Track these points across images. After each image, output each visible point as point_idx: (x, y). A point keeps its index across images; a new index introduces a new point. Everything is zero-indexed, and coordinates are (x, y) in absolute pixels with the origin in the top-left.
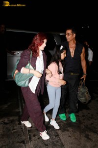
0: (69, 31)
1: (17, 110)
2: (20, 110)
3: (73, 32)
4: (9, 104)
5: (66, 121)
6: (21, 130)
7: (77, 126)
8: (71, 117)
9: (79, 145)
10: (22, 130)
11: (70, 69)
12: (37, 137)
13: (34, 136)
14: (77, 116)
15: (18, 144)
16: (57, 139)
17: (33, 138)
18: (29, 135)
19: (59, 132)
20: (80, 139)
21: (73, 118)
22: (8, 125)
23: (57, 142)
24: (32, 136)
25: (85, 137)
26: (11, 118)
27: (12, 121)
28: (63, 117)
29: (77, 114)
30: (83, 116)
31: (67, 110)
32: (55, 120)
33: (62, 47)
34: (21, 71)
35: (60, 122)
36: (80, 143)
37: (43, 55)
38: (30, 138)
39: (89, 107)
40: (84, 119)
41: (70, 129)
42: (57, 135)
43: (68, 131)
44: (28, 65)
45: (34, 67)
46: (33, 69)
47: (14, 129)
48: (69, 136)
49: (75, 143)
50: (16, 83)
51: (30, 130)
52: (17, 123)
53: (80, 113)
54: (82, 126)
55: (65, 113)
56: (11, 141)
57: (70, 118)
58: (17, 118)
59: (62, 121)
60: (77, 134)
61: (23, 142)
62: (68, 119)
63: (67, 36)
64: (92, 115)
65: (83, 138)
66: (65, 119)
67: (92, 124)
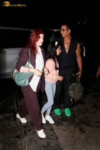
0: (64, 27)
1: (12, 107)
2: (16, 107)
3: (68, 27)
4: (4, 101)
5: (61, 115)
6: (16, 125)
7: (71, 120)
8: (66, 112)
9: (73, 137)
10: (18, 126)
11: (65, 65)
12: (32, 132)
13: (29, 131)
14: (71, 111)
15: (13, 139)
16: (51, 133)
17: (28, 133)
18: (25, 130)
19: (54, 127)
20: (74, 132)
21: (68, 112)
22: (3, 122)
23: (52, 135)
24: (27, 131)
25: (79, 130)
26: (6, 115)
27: (8, 118)
28: (57, 112)
29: (72, 109)
30: (78, 110)
31: (62, 106)
32: (50, 115)
33: (56, 43)
34: (21, 71)
35: (55, 117)
36: (75, 136)
37: (42, 51)
38: (25, 133)
39: (84, 101)
40: (79, 114)
41: (65, 123)
42: (52, 130)
43: (63, 125)
44: (27, 63)
45: (34, 65)
46: (33, 67)
47: (9, 126)
48: (64, 130)
49: (69, 136)
50: (15, 83)
51: (25, 126)
52: (12, 119)
53: (75, 108)
54: (77, 120)
55: (60, 108)
56: (6, 136)
57: (64, 112)
58: (12, 114)
59: (57, 116)
60: (72, 127)
61: (19, 137)
62: (63, 113)
63: (62, 32)
64: (87, 109)
65: (77, 131)
66: (59, 114)
67: (86, 117)
